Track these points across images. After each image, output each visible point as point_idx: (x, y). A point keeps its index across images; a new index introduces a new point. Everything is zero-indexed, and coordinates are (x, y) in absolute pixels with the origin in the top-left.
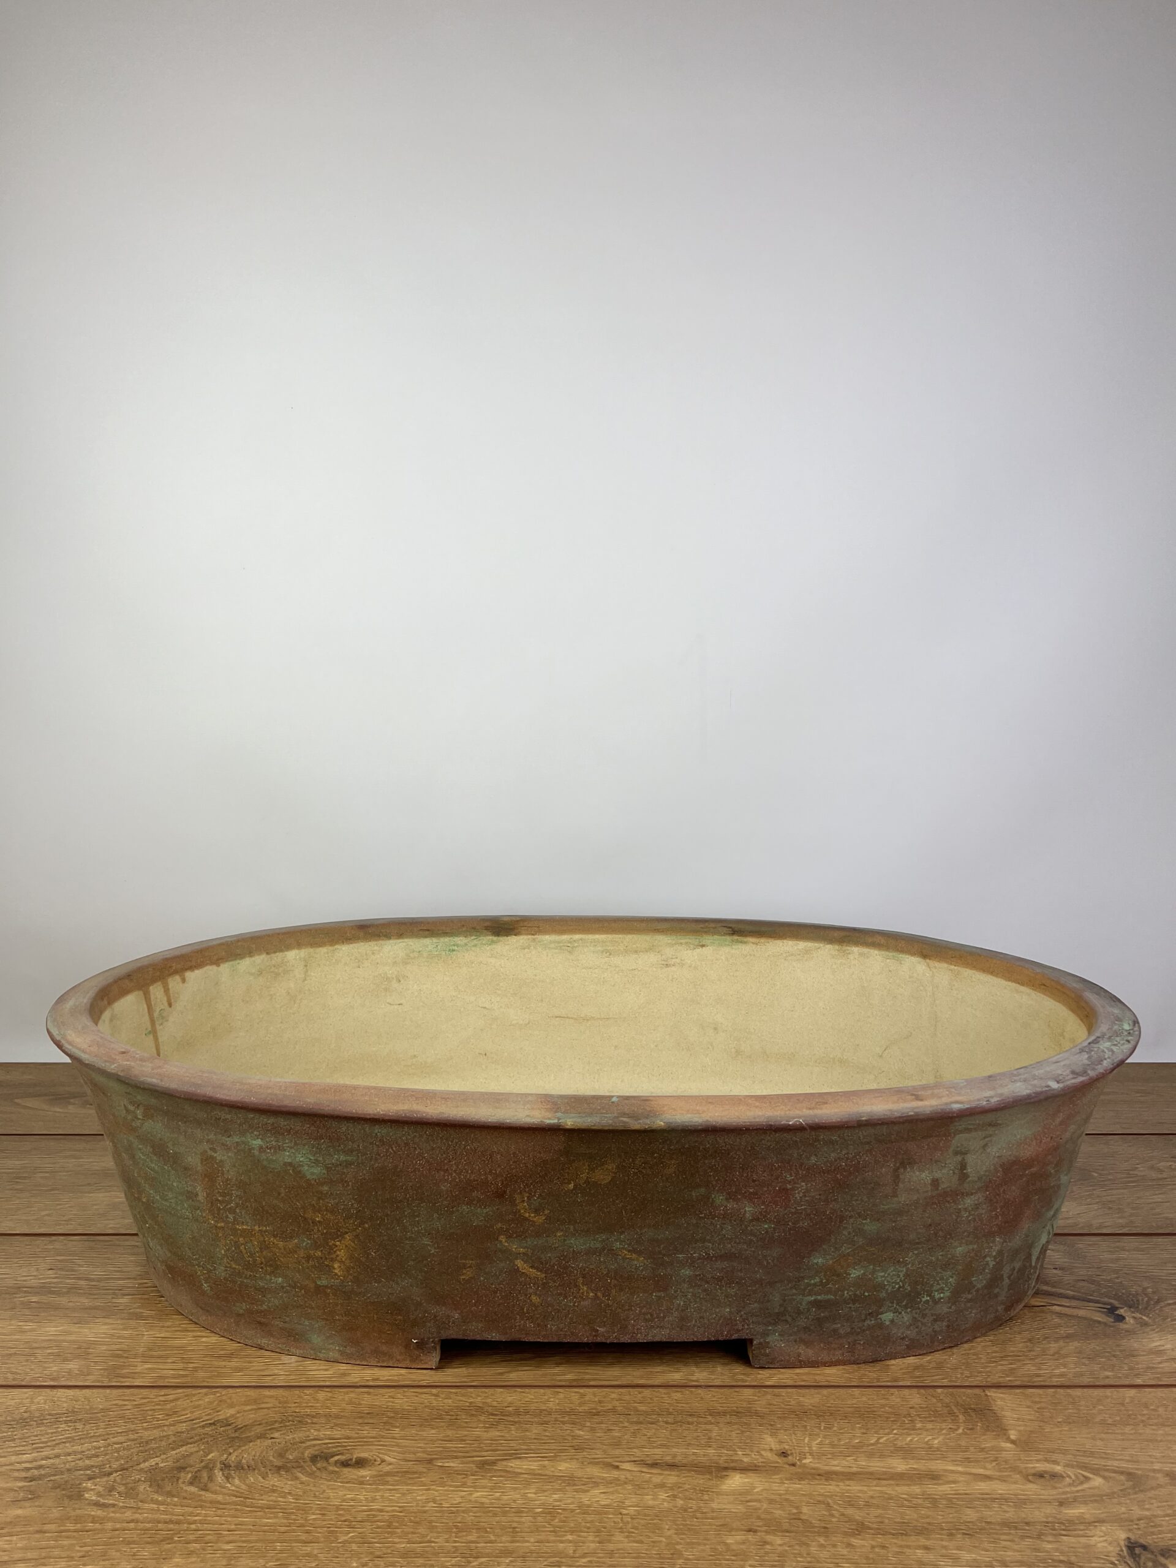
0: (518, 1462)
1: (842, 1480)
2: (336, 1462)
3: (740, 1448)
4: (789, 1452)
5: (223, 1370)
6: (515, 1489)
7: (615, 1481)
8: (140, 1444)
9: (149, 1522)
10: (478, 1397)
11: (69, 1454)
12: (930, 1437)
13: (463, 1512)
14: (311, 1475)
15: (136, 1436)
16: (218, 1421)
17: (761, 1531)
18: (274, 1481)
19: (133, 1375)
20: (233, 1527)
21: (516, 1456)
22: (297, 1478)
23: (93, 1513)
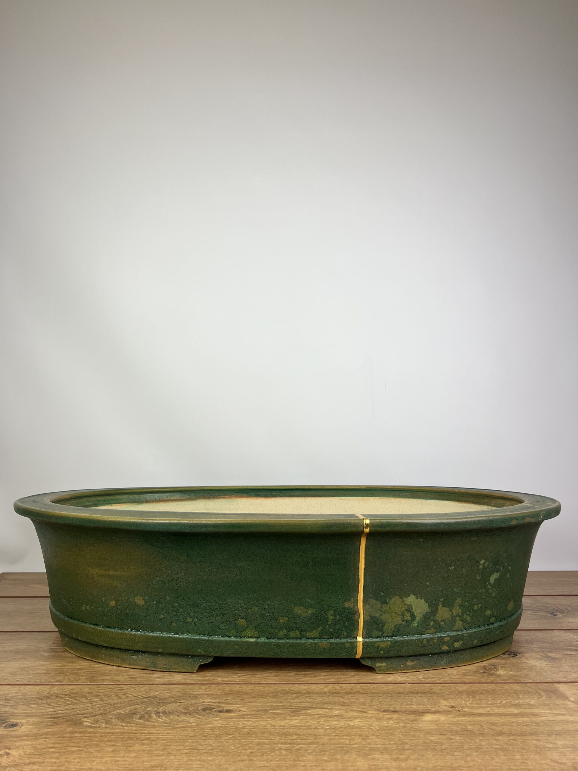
0: (312, 711)
1: (486, 716)
2: (215, 711)
3: (429, 705)
4: (455, 706)
5: (150, 678)
6: (313, 720)
7: (366, 717)
8: (110, 705)
9: (119, 733)
10: (286, 688)
11: (73, 709)
12: (529, 701)
13: (287, 728)
14: (203, 715)
15: (108, 702)
16: (151, 696)
17: (447, 735)
18: (183, 718)
19: (103, 680)
20: (165, 734)
21: (311, 708)
22: (196, 717)
23: (89, 730)
